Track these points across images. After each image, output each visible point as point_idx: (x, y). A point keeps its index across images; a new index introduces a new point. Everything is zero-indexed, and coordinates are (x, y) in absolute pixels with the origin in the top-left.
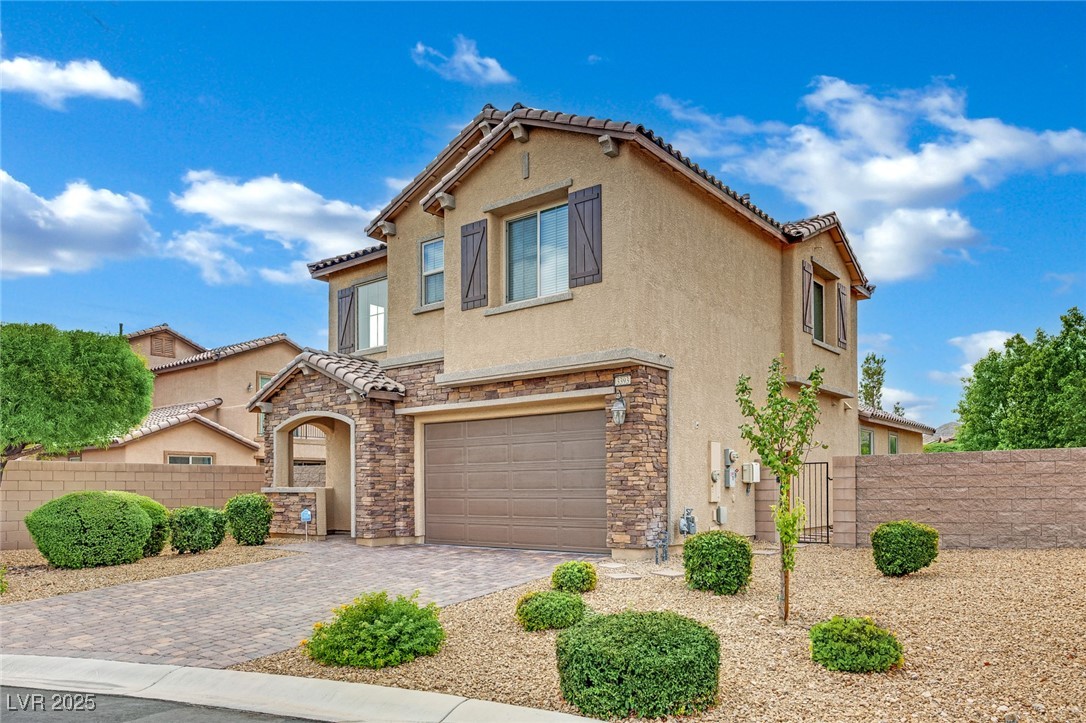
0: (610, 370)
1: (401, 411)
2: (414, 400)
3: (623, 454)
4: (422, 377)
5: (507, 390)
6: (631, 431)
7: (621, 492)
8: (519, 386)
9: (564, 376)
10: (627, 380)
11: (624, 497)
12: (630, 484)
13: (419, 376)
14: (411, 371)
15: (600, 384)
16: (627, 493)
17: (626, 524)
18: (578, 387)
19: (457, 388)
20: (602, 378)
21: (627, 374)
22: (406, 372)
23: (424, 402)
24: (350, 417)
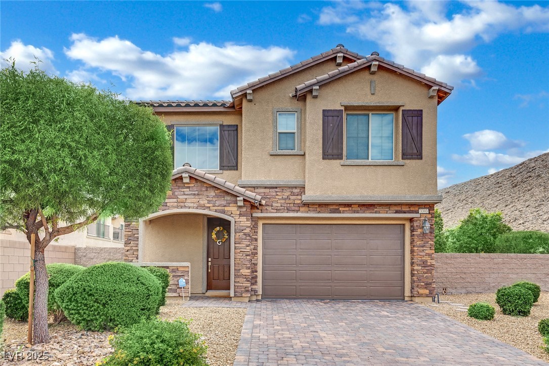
0: (417, 205)
1: (257, 214)
2: (269, 208)
3: (425, 248)
4: (277, 195)
5: (347, 209)
6: (429, 237)
7: (423, 268)
8: (356, 208)
9: (388, 205)
10: (427, 211)
11: (426, 271)
12: (429, 264)
13: (274, 194)
14: (267, 190)
15: (411, 212)
16: (427, 268)
17: (426, 284)
18: (397, 212)
19: (307, 205)
20: (411, 209)
21: (427, 208)
22: (262, 190)
23: (278, 210)
24: (229, 215)
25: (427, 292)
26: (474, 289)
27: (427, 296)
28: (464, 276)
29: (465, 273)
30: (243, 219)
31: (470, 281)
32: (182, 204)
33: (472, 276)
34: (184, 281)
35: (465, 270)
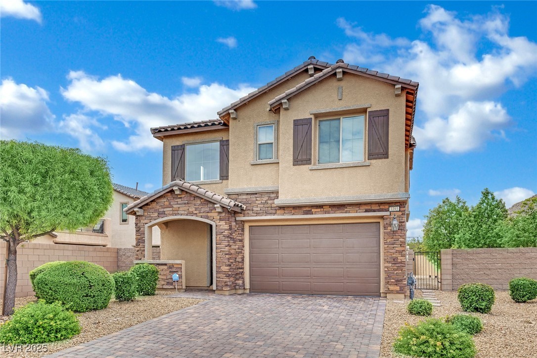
0: (387, 203)
1: (240, 218)
2: (250, 212)
3: (395, 246)
4: (257, 200)
5: (319, 210)
6: (400, 234)
8: (327, 209)
9: (358, 205)
10: (397, 209)
11: (396, 268)
12: (399, 261)
13: (255, 199)
14: (249, 197)
15: (381, 210)
16: (397, 265)
17: (397, 281)
18: (367, 211)
19: (282, 208)
20: (381, 207)
21: (397, 206)
22: (245, 197)
23: (257, 214)
24: (212, 220)
25: (398, 288)
26: (500, 287)
27: (398, 292)
28: (488, 272)
29: (490, 269)
30: (223, 223)
31: (496, 277)
32: (176, 212)
33: (498, 272)
34: (178, 276)
35: (490, 266)
